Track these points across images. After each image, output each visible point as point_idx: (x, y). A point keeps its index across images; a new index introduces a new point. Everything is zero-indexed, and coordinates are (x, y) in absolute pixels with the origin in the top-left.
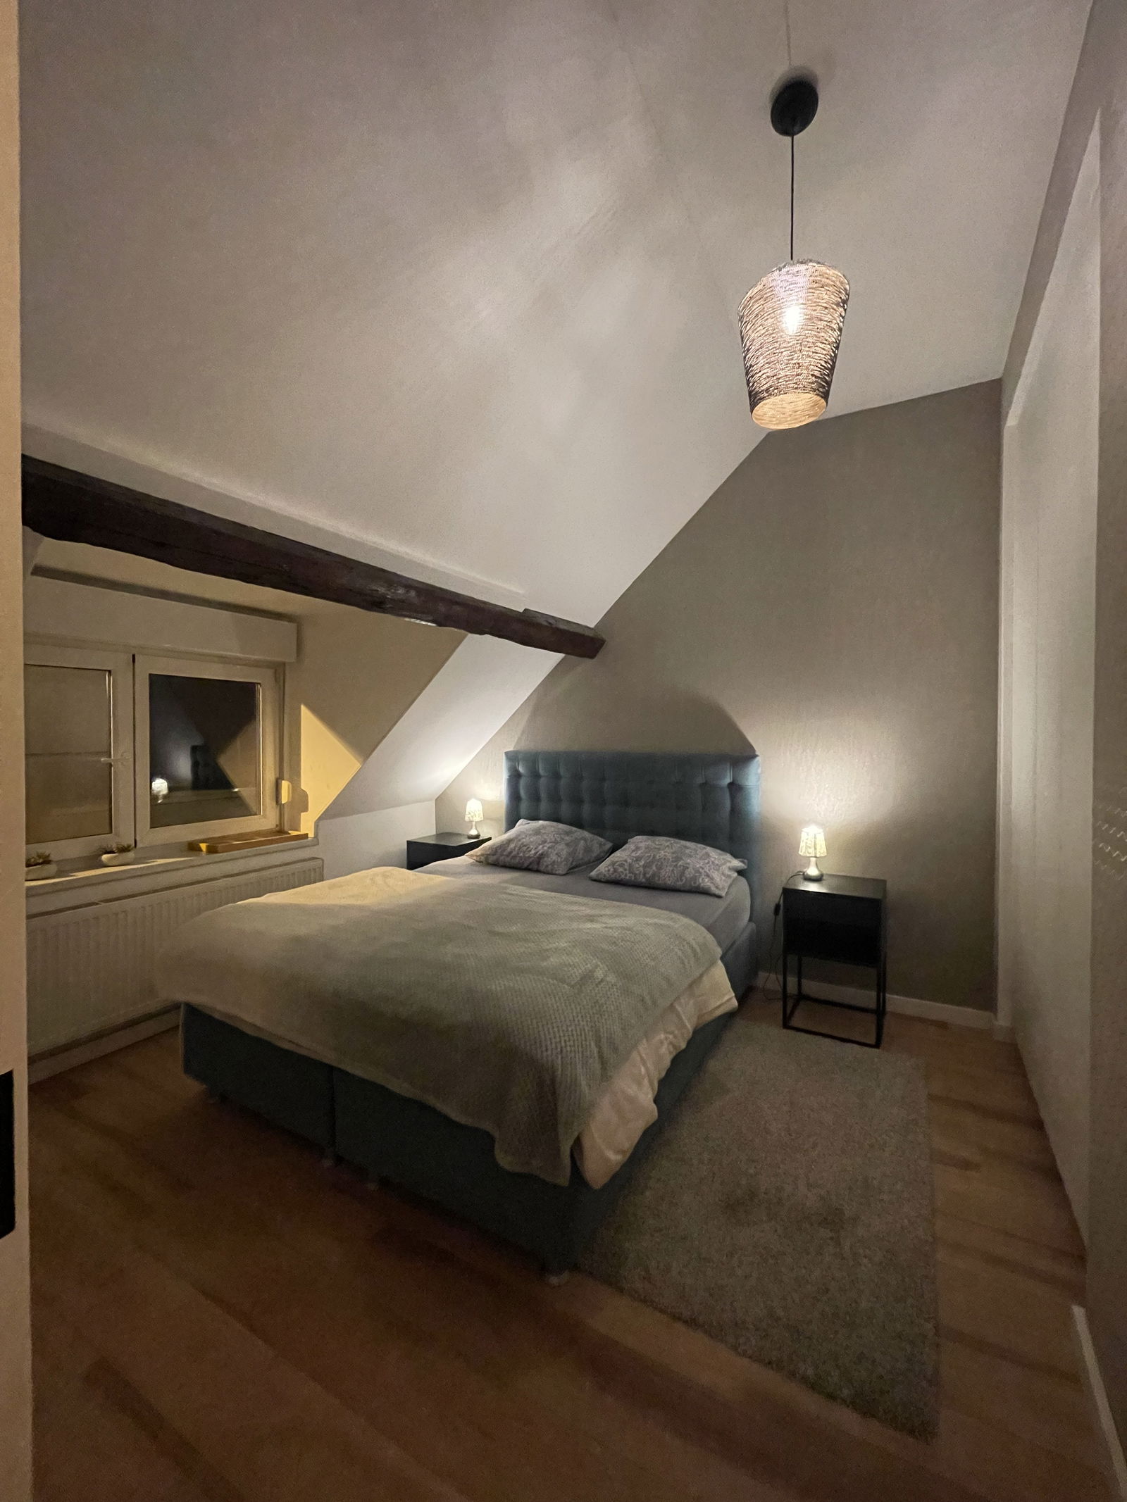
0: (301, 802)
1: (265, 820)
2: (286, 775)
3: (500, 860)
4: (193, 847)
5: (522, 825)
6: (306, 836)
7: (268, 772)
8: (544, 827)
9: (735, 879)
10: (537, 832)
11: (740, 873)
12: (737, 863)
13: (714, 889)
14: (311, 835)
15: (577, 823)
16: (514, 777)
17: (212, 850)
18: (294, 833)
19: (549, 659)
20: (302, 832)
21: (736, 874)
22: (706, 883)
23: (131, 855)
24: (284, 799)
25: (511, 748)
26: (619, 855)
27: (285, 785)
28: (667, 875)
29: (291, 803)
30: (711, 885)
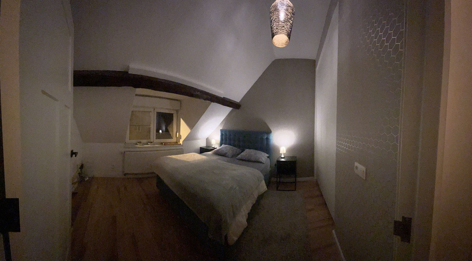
0: (180, 137)
1: (174, 140)
2: (178, 132)
3: (218, 153)
4: (162, 143)
5: (223, 146)
6: (181, 144)
7: (175, 131)
8: (227, 146)
9: (267, 159)
10: (226, 147)
11: (268, 157)
12: (268, 155)
13: (263, 162)
14: (182, 144)
15: (234, 146)
16: (222, 135)
17: (165, 145)
18: (179, 143)
19: (229, 109)
20: (180, 143)
21: (267, 158)
22: (260, 160)
23: (152, 144)
24: (177, 136)
25: (221, 129)
26: (242, 153)
27: (178, 133)
28: (253, 159)
29: (178, 137)
30: (262, 161)
